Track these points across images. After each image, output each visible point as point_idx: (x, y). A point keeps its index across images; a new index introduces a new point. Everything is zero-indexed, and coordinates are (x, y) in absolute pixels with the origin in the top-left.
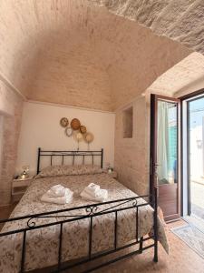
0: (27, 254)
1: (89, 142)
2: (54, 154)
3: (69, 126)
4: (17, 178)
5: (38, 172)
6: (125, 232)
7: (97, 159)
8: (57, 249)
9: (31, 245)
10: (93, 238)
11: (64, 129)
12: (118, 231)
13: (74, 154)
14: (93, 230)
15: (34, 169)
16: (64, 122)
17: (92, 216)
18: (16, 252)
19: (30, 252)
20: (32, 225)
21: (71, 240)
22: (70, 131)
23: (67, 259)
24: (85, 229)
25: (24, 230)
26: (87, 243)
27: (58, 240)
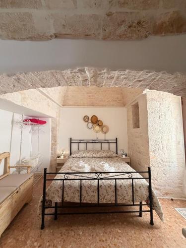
0: (65, 193)
1: (105, 133)
2: (80, 142)
3: (90, 121)
4: (59, 157)
5: (71, 154)
6: (122, 195)
7: (113, 146)
8: (79, 194)
9: (66, 188)
10: (100, 193)
11: (87, 123)
12: (117, 193)
13: (94, 142)
14: (100, 189)
15: (68, 152)
16: (86, 119)
17: (99, 179)
18: (60, 190)
19: (66, 191)
20: (66, 178)
21: (86, 191)
22: (90, 125)
23: (85, 202)
24: (95, 187)
25: (63, 180)
26: (96, 195)
27: (79, 189)
